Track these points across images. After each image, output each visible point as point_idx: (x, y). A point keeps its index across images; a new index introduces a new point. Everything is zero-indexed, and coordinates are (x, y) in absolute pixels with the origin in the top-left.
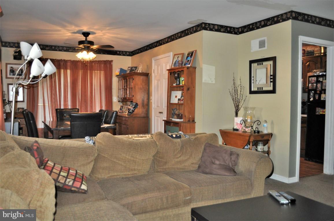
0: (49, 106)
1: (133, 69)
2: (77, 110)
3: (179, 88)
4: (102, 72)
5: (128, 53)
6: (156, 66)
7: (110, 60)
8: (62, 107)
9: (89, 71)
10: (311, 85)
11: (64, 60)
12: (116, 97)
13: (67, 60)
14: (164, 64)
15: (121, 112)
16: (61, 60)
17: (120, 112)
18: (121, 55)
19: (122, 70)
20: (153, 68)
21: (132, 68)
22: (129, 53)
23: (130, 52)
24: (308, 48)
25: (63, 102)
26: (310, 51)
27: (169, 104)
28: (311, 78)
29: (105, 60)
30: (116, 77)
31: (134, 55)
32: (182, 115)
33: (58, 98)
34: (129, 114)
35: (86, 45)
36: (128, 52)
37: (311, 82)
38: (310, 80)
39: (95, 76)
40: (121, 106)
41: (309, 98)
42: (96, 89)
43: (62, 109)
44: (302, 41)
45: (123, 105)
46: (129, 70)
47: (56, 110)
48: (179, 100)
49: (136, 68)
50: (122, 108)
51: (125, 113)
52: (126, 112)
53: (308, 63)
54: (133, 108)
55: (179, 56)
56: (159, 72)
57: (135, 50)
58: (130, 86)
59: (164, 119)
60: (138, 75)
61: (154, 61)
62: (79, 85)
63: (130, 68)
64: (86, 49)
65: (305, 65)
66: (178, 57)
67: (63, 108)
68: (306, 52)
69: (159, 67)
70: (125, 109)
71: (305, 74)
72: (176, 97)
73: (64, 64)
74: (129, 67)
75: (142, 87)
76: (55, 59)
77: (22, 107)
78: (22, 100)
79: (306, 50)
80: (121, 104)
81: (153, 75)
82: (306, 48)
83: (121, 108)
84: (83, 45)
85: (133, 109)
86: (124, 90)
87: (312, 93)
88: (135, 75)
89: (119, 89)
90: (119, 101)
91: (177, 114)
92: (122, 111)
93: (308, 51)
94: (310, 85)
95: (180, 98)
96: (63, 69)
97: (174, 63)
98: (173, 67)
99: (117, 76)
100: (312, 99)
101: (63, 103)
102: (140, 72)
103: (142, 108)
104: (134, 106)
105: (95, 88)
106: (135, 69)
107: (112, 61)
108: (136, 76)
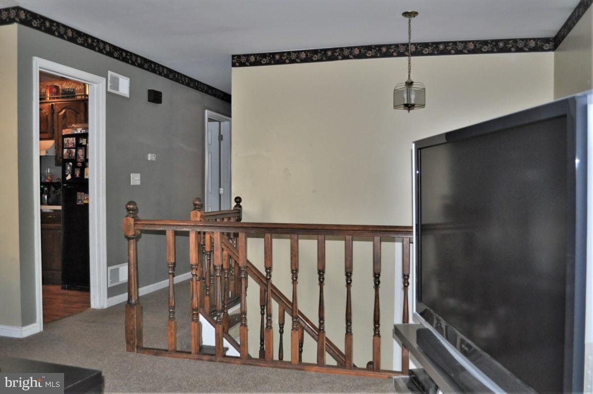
10: (67, 152)
24: (64, 84)
26: (67, 90)
28: (67, 139)
37: (68, 147)
38: (65, 142)
41: (64, 176)
44: (40, 68)
53: (64, 111)
65: (58, 115)
68: (61, 91)
71: (58, 130)
79: (60, 88)
82: (61, 85)
87: (70, 166)
93: (63, 90)
94: (65, 151)
100: (69, 177)
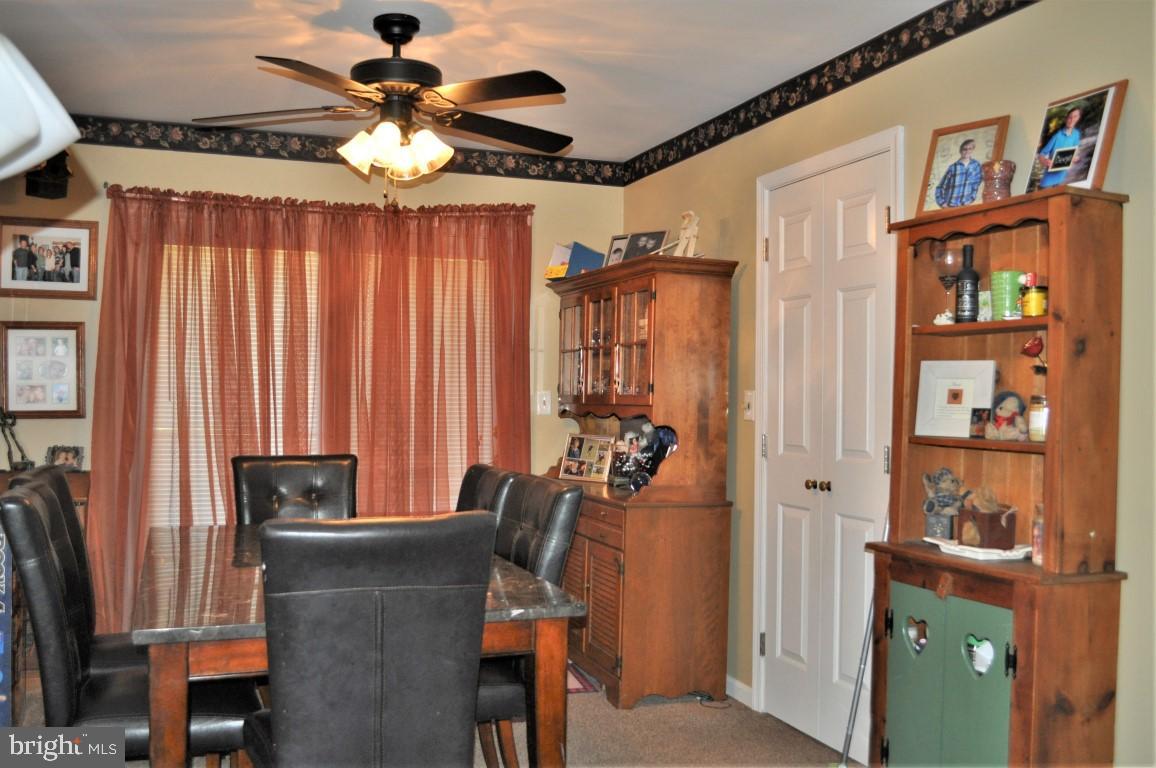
0: (208, 436)
1: (642, 242)
2: (346, 463)
3: (973, 337)
4: (481, 268)
5: (608, 172)
6: (782, 221)
7: (519, 204)
8: (277, 448)
9: (413, 261)
11: (292, 203)
12: (548, 393)
13: (304, 204)
14: (840, 204)
15: (574, 470)
16: (276, 201)
17: (568, 471)
18: (571, 179)
19: (579, 252)
20: (763, 231)
21: (636, 237)
22: (614, 172)
23: (618, 164)
25: (280, 416)
27: (905, 440)
29: (496, 201)
30: (550, 291)
31: (640, 175)
32: (1012, 518)
33: (257, 396)
34: (618, 480)
35: (393, 88)
36: (611, 164)
39: (444, 286)
40: (573, 440)
42: (447, 352)
43: (277, 458)
45: (584, 430)
46: (618, 250)
47: (237, 462)
48: (978, 415)
49: (658, 237)
50: (580, 448)
51: (594, 476)
52: (599, 471)
54: (642, 452)
55: (969, 135)
56: (807, 253)
57: (646, 154)
58: (629, 331)
59: (870, 538)
60: (678, 272)
61: (767, 192)
62: (364, 329)
63: (623, 245)
64: (396, 108)
66: (967, 142)
67: (281, 453)
69: (807, 226)
70: (596, 453)
72: (955, 396)
73: (291, 220)
74: (616, 239)
75: (695, 336)
76: (244, 199)
77: (72, 445)
78: (72, 406)
80: (573, 428)
81: (762, 269)
83: (576, 449)
84: (376, 85)
85: (639, 456)
86: (596, 355)
88: (665, 271)
89: (563, 352)
90: (563, 414)
91: (983, 511)
92: (582, 463)
95: (987, 404)
96: (284, 248)
97: (935, 181)
98: (932, 206)
99: (555, 283)
101: (280, 420)
102: (690, 255)
103: (698, 458)
104: (644, 443)
105: (442, 344)
106: (651, 244)
107: (528, 209)
108: (669, 277)
